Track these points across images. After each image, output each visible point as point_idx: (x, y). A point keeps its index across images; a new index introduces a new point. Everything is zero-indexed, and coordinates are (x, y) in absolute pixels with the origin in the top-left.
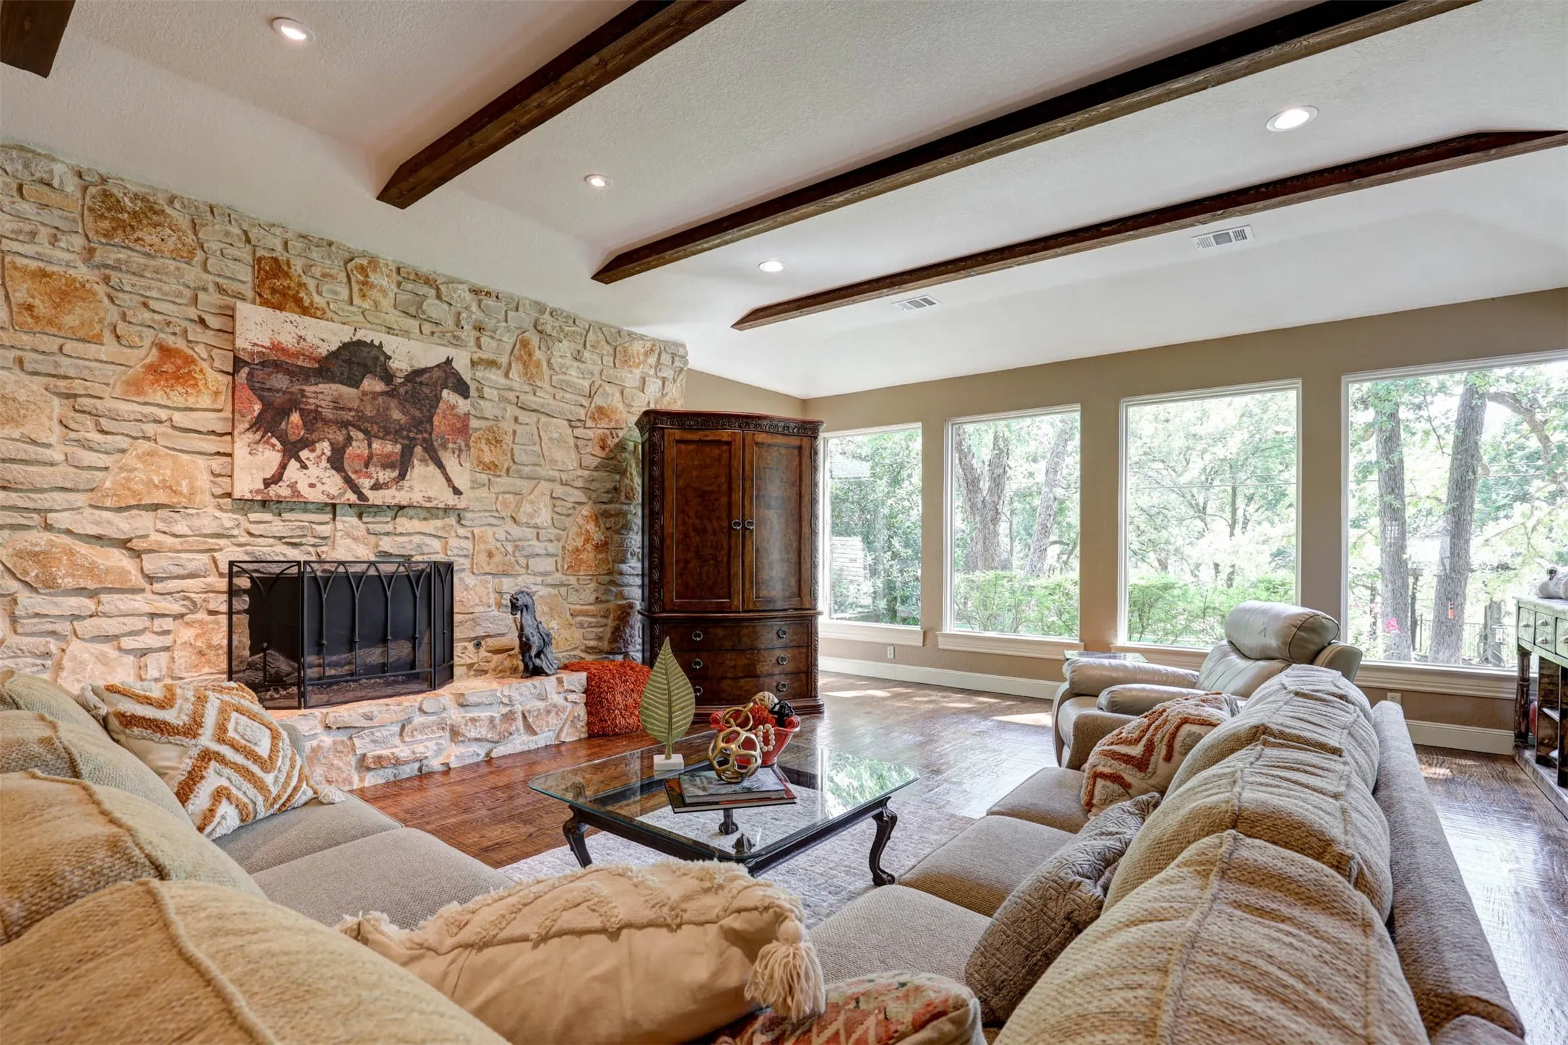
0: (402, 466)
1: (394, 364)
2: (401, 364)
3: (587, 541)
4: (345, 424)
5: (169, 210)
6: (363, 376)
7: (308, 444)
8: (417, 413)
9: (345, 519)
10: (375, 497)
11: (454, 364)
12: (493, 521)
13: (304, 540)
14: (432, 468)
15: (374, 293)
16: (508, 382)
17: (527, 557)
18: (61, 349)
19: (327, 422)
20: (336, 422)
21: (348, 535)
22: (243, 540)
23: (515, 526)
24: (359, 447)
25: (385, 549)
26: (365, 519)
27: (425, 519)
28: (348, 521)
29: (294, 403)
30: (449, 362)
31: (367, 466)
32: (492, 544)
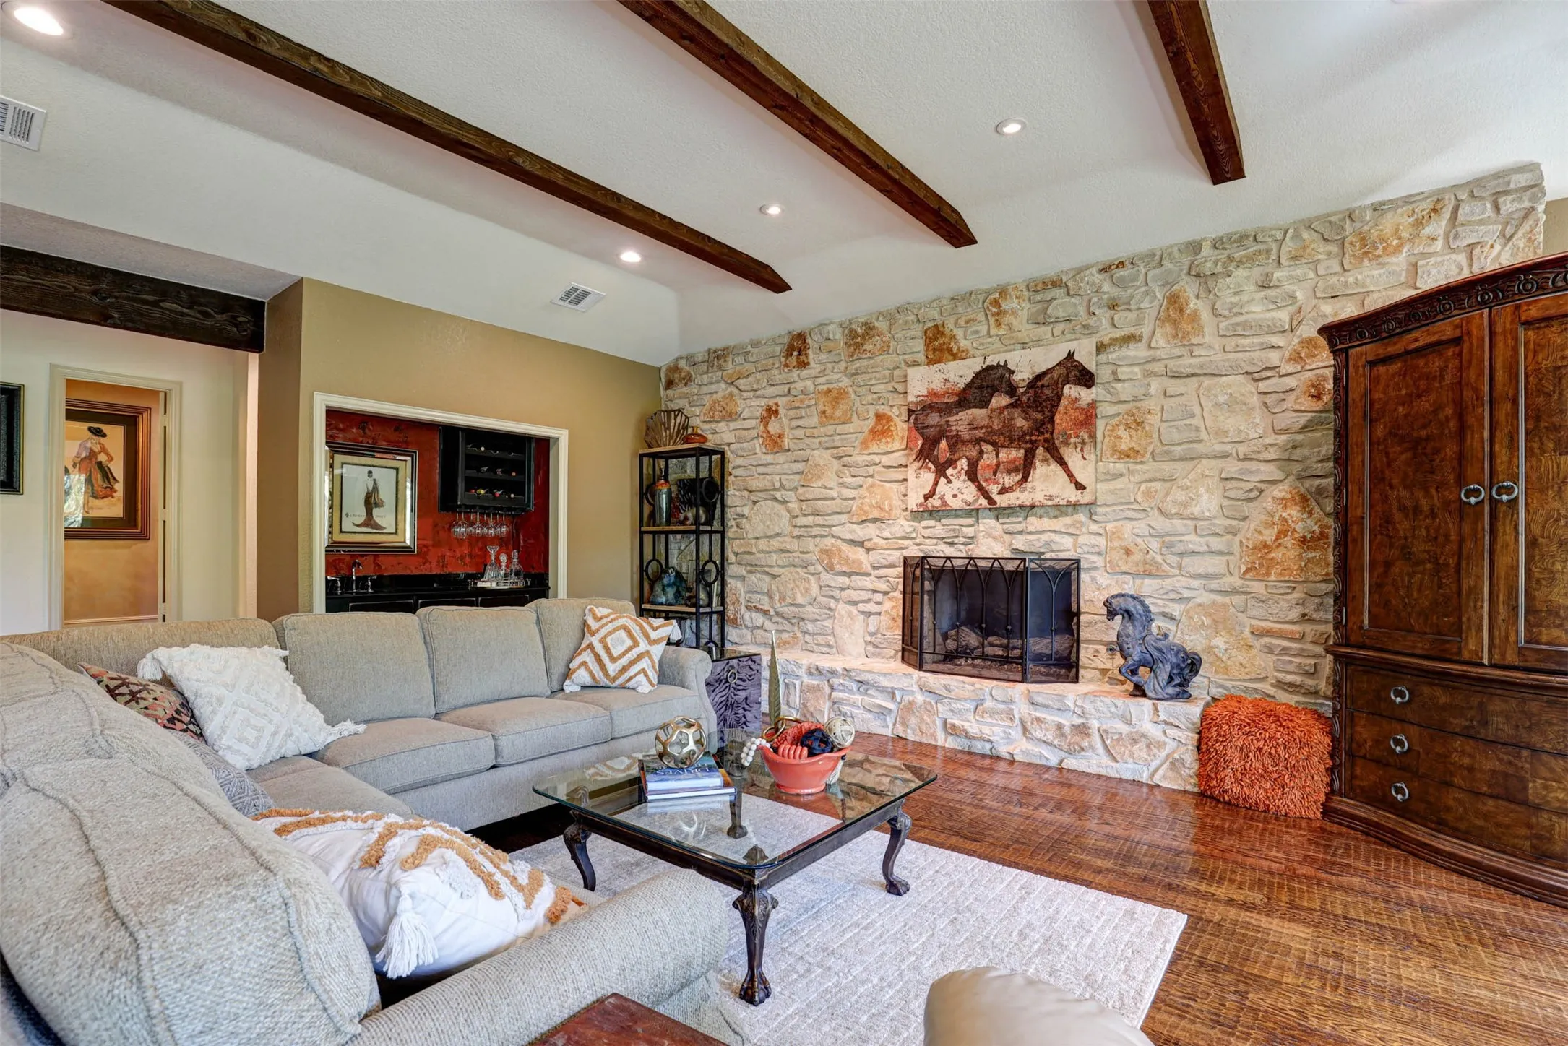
0: (1025, 468)
1: (1016, 377)
2: (1023, 375)
3: (1282, 533)
4: (977, 441)
5: (877, 324)
6: (992, 395)
7: (951, 463)
8: (1039, 416)
9: (985, 521)
10: (1002, 501)
11: (1076, 357)
12: (1131, 514)
13: (956, 540)
14: (1054, 467)
15: (1007, 319)
16: (1152, 352)
17: (1181, 554)
18: (835, 432)
19: (964, 443)
20: (971, 441)
21: (988, 535)
22: (918, 541)
23: (1162, 519)
24: (989, 459)
25: (1017, 547)
26: (1001, 521)
27: (1055, 517)
28: (988, 523)
29: (942, 433)
30: (1070, 355)
31: (995, 474)
32: (1128, 540)
